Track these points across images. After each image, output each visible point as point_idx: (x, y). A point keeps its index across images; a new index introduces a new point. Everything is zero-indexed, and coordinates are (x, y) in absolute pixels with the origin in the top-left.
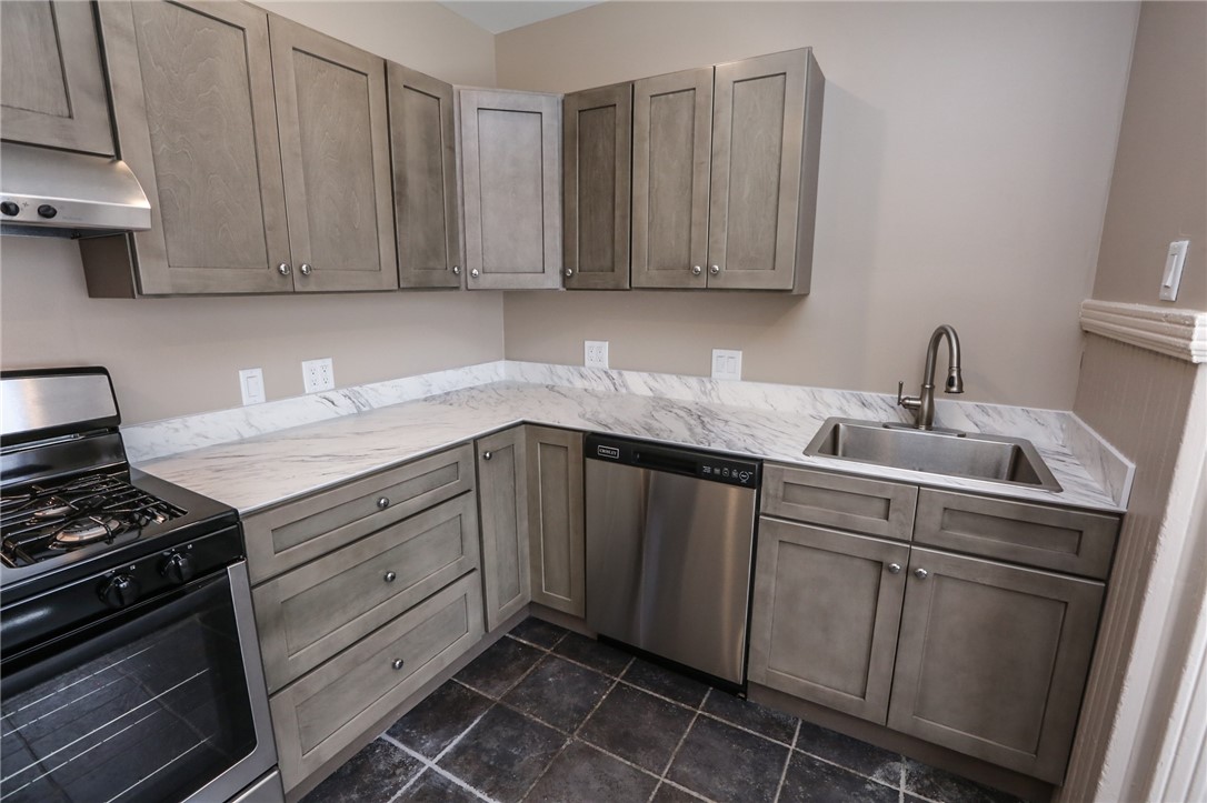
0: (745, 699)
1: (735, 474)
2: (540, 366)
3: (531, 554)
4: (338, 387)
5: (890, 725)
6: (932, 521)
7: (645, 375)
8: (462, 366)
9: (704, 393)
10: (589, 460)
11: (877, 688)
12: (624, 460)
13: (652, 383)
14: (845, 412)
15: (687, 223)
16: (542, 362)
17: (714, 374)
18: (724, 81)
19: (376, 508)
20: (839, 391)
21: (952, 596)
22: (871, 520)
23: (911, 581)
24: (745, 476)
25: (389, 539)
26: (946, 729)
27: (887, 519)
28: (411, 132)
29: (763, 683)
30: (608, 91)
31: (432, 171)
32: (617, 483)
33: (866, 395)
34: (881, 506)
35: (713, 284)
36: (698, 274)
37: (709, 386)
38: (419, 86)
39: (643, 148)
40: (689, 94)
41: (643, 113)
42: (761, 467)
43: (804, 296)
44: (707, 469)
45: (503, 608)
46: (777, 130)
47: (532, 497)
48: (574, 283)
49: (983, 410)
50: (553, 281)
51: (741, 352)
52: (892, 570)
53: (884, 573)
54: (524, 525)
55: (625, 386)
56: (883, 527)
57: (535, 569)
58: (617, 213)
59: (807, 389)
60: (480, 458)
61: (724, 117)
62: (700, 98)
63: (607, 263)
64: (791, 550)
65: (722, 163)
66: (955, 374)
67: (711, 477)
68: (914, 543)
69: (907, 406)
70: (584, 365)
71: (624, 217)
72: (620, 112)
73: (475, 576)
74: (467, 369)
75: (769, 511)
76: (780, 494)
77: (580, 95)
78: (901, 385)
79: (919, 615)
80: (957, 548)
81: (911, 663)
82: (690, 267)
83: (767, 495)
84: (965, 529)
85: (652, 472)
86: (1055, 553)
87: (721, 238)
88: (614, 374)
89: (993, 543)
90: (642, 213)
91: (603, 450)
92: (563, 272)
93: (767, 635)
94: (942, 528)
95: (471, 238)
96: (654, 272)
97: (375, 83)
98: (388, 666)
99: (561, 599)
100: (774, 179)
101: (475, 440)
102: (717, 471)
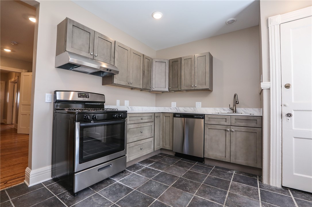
0: (204, 163)
1: (200, 117)
2: (162, 108)
3: (162, 138)
4: (129, 106)
5: (231, 162)
6: (233, 121)
7: (183, 108)
8: (148, 106)
9: (194, 110)
10: (174, 118)
11: (228, 155)
12: (180, 117)
13: (184, 109)
14: (221, 112)
15: (190, 78)
16: (163, 107)
17: (196, 107)
18: (196, 57)
19: (141, 119)
20: (219, 108)
21: (239, 134)
22: (223, 123)
23: (231, 133)
24: (202, 117)
25: (142, 125)
26: (241, 161)
27: (226, 122)
28: (146, 64)
29: (207, 157)
30: (177, 59)
31: (148, 71)
32: (179, 121)
33: (224, 108)
34: (225, 120)
35: (195, 88)
36: (193, 87)
37: (195, 109)
38: (148, 58)
39: (183, 67)
40: (190, 59)
41: (183, 62)
42: (204, 115)
43: (212, 91)
44: (195, 116)
45: (157, 147)
46: (205, 64)
47: (163, 127)
48: (171, 90)
49: (245, 109)
50: (167, 90)
51: (201, 102)
52: (228, 131)
53: (227, 132)
54: (161, 132)
55: (179, 110)
56: (226, 124)
57: (163, 141)
58: (179, 78)
59: (214, 108)
60: (155, 116)
61: (196, 63)
62: (192, 59)
63: (177, 86)
64: (211, 130)
65: (196, 69)
66: (237, 100)
67: (196, 118)
68: (231, 126)
69: (231, 109)
70: (171, 107)
71: (180, 78)
72: (179, 62)
73: (153, 138)
74: (149, 107)
75: (206, 123)
76: (208, 120)
77: (172, 59)
78: (230, 105)
79: (233, 139)
80: (238, 125)
81: (233, 148)
82: (191, 86)
83: (206, 120)
84: (239, 122)
85: (185, 118)
86: (253, 124)
87: (196, 81)
88: (177, 108)
89: (243, 124)
90: (183, 78)
91: (177, 115)
92: (169, 88)
93: (207, 147)
94: (235, 123)
95: (154, 82)
96: (185, 87)
97: (142, 57)
98: (140, 148)
99: (168, 147)
100: (205, 71)
101: (155, 113)
102: (197, 117)
